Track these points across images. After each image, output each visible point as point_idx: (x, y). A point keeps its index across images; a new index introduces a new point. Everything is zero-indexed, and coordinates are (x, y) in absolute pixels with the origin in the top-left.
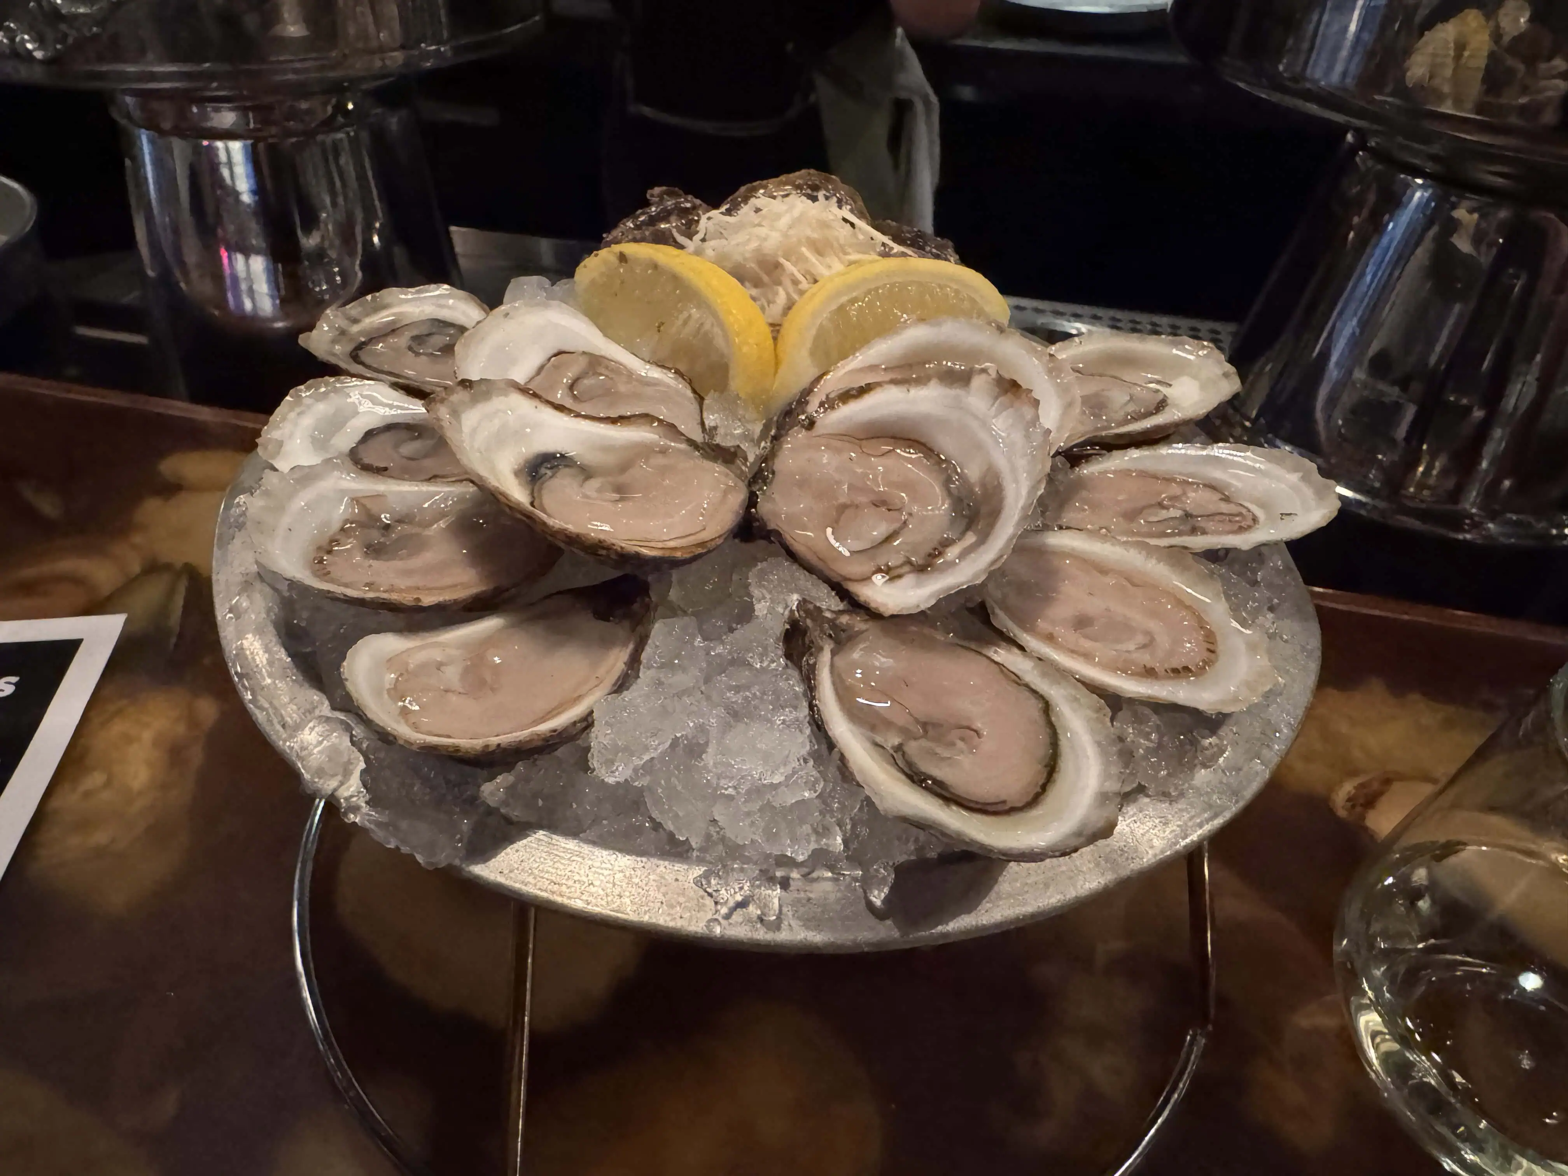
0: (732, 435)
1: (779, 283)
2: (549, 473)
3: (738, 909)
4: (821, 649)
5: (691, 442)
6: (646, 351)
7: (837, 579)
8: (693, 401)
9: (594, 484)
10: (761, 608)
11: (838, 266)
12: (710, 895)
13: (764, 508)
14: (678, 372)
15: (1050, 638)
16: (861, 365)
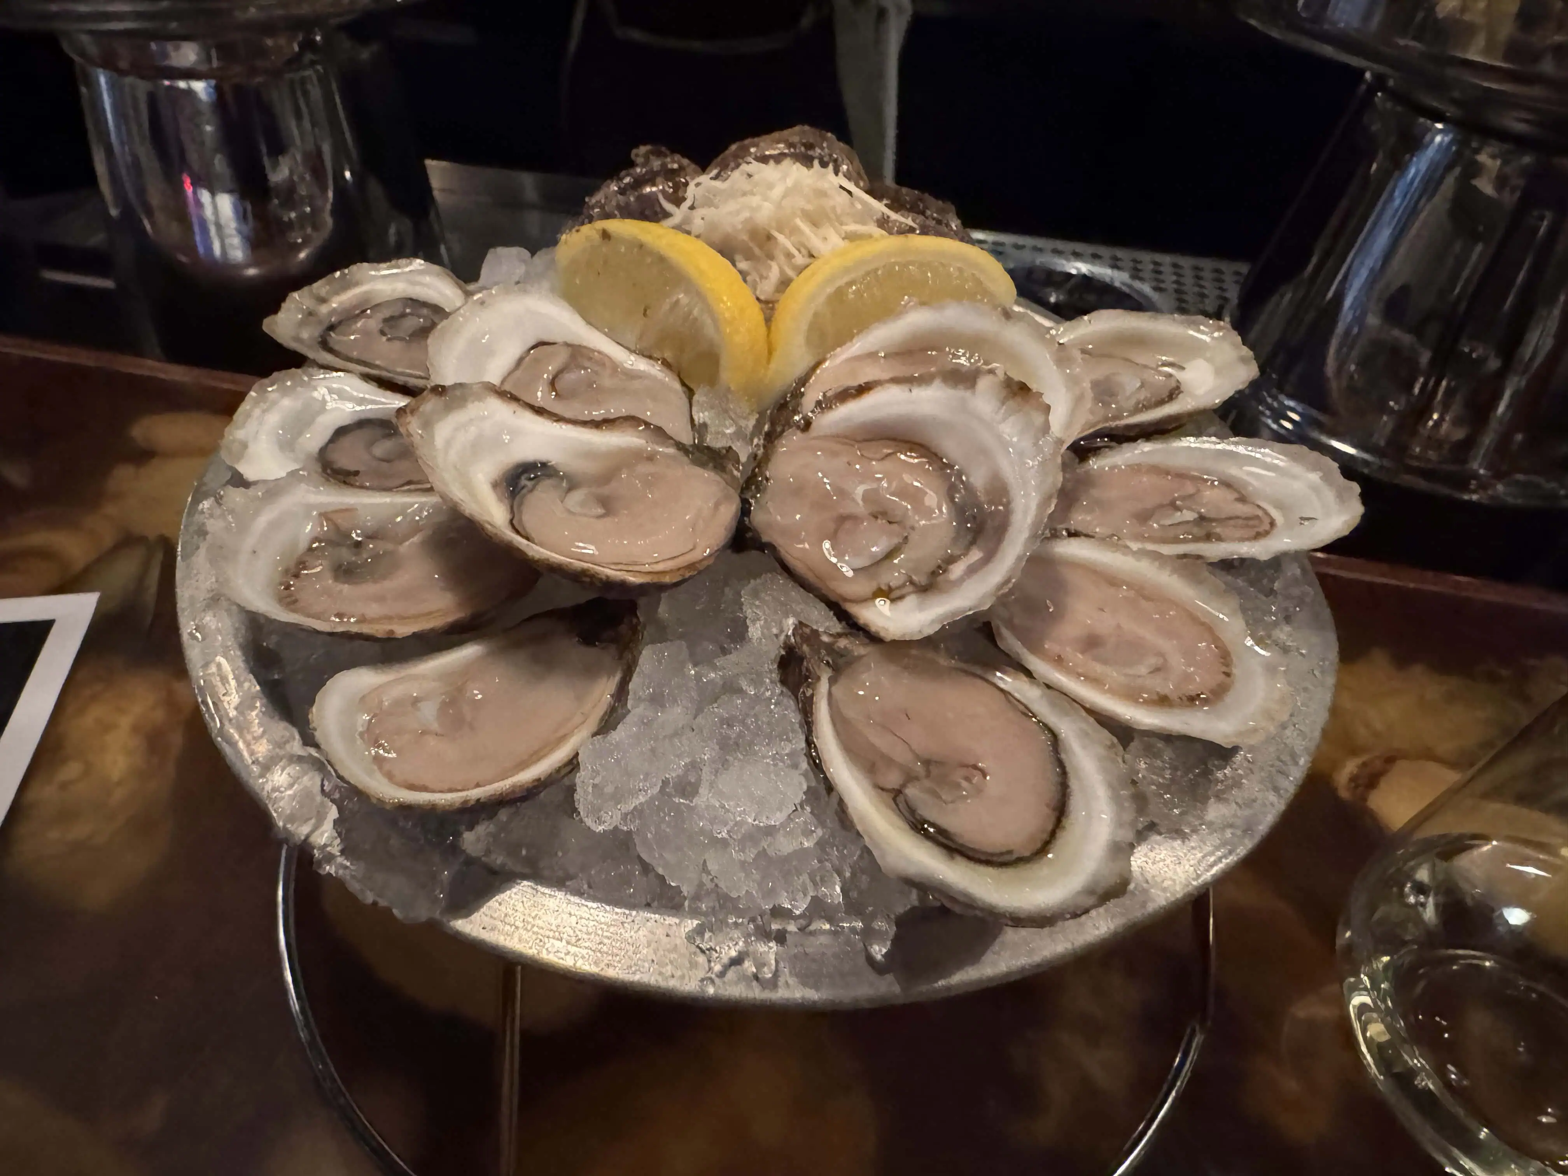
0: (724, 434)
1: (771, 257)
2: (529, 484)
3: (733, 967)
4: (818, 679)
5: (680, 446)
6: (631, 338)
7: (833, 598)
8: (683, 396)
9: (577, 496)
10: (755, 631)
11: (835, 240)
12: (703, 951)
13: (758, 518)
14: (666, 364)
15: (1059, 661)
16: (859, 353)
